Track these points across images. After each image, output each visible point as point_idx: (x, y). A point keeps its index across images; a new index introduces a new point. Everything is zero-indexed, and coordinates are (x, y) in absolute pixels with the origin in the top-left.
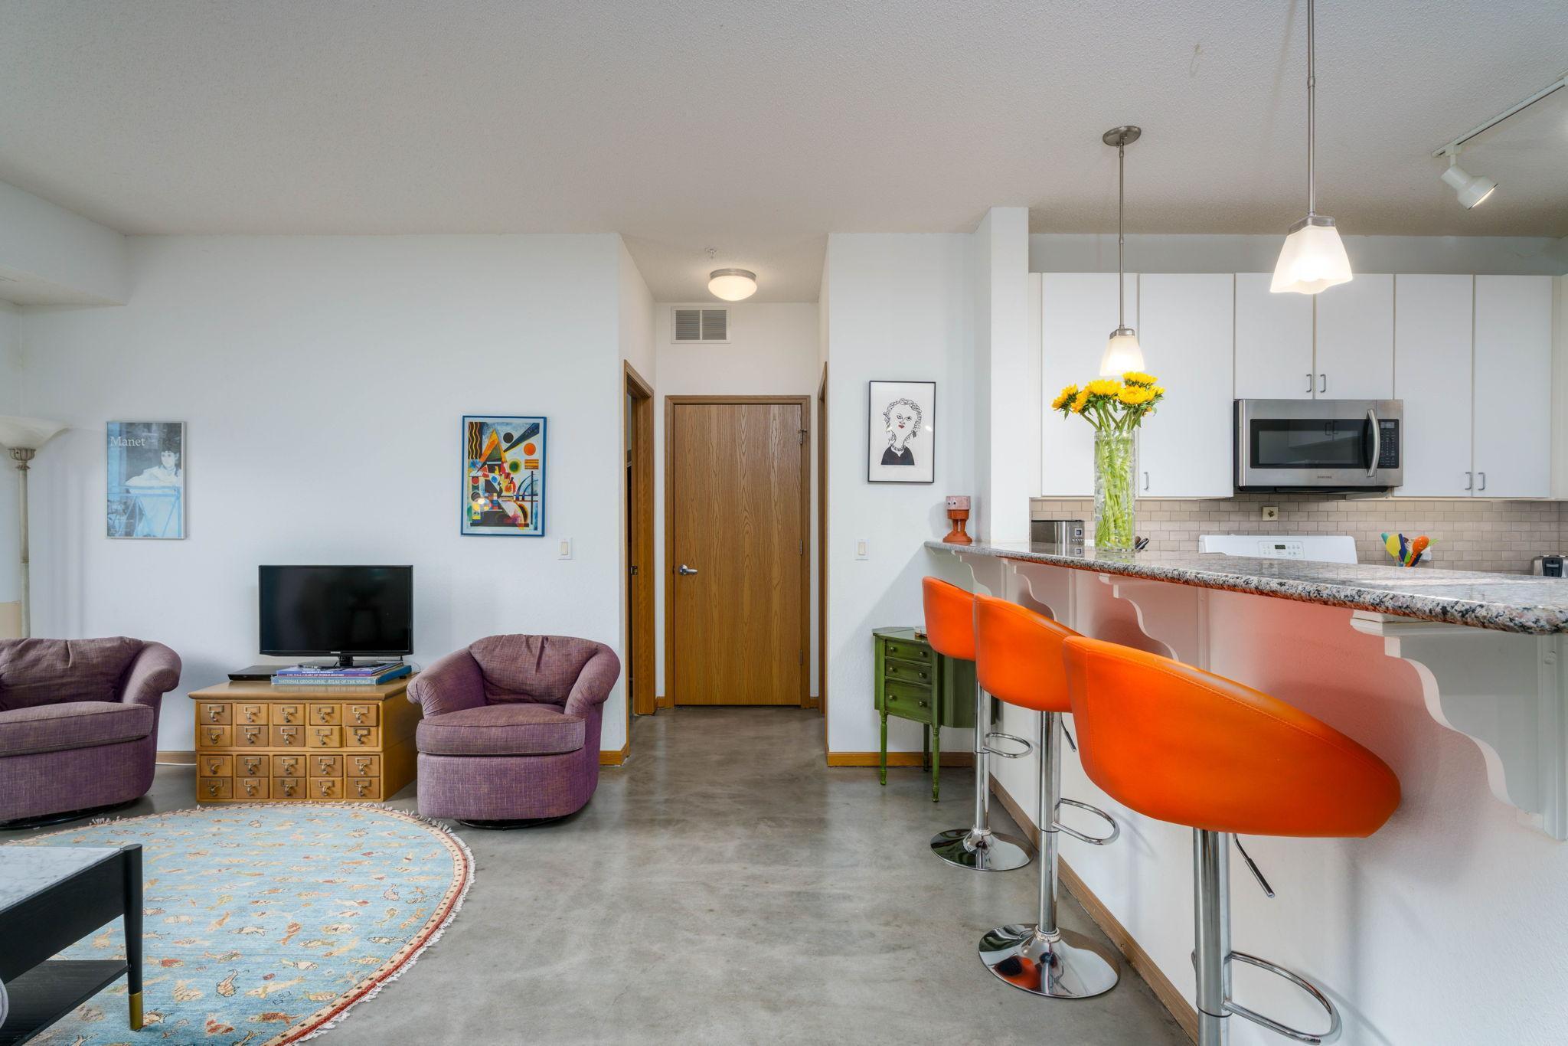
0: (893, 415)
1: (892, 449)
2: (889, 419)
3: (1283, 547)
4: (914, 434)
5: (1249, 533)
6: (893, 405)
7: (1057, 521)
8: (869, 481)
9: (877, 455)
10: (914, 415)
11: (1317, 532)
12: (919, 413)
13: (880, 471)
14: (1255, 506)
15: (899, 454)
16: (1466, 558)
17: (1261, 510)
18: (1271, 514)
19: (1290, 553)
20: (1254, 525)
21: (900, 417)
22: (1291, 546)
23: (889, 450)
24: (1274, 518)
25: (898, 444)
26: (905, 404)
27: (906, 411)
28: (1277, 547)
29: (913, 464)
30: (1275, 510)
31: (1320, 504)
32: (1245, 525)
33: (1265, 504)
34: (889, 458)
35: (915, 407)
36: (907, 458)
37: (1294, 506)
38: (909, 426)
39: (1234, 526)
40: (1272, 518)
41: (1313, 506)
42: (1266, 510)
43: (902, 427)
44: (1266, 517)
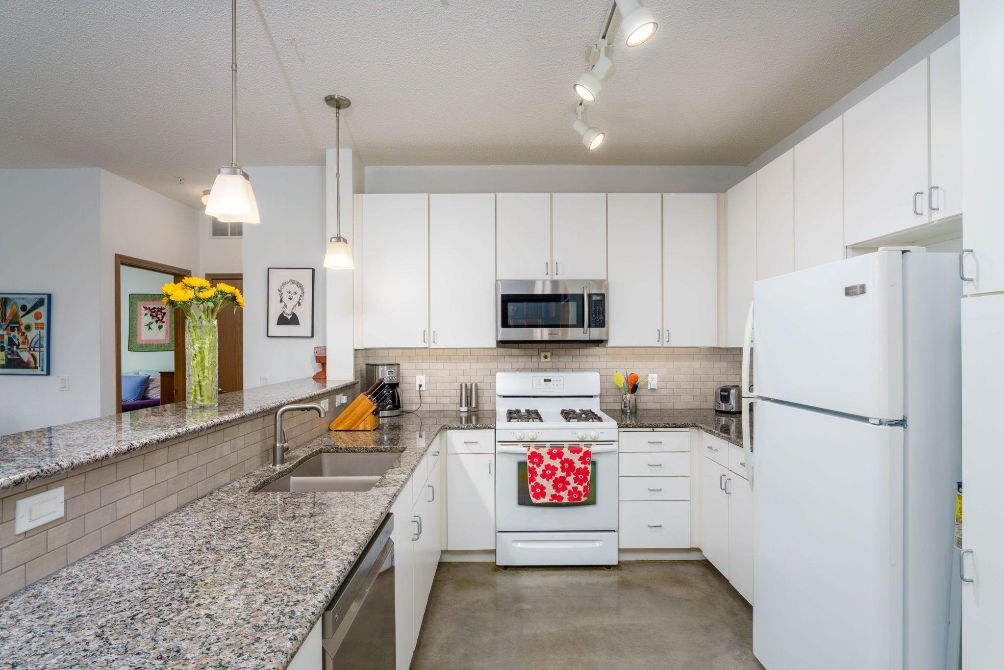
0: (284, 291)
1: (284, 315)
2: (282, 294)
3: (549, 381)
4: (299, 304)
5: (532, 370)
6: (284, 284)
7: (376, 365)
8: (268, 336)
9: (274, 319)
10: (299, 291)
11: (579, 370)
12: (302, 289)
13: (276, 330)
14: (536, 352)
15: (289, 317)
16: (682, 386)
17: (540, 355)
18: (546, 357)
19: (554, 385)
20: (535, 365)
21: (289, 292)
22: (555, 380)
23: (282, 315)
24: (549, 360)
25: (288, 311)
26: (293, 283)
27: (294, 288)
28: (545, 380)
29: (299, 325)
30: (548, 354)
31: (581, 350)
32: (529, 365)
33: (542, 350)
34: (283, 320)
35: (299, 286)
36: (294, 320)
37: (563, 352)
38: (296, 299)
39: (522, 365)
40: (547, 360)
41: (576, 352)
42: (542, 354)
43: (291, 299)
44: (543, 360)
